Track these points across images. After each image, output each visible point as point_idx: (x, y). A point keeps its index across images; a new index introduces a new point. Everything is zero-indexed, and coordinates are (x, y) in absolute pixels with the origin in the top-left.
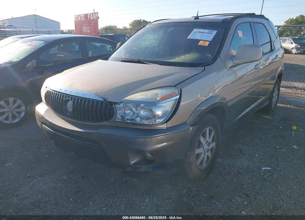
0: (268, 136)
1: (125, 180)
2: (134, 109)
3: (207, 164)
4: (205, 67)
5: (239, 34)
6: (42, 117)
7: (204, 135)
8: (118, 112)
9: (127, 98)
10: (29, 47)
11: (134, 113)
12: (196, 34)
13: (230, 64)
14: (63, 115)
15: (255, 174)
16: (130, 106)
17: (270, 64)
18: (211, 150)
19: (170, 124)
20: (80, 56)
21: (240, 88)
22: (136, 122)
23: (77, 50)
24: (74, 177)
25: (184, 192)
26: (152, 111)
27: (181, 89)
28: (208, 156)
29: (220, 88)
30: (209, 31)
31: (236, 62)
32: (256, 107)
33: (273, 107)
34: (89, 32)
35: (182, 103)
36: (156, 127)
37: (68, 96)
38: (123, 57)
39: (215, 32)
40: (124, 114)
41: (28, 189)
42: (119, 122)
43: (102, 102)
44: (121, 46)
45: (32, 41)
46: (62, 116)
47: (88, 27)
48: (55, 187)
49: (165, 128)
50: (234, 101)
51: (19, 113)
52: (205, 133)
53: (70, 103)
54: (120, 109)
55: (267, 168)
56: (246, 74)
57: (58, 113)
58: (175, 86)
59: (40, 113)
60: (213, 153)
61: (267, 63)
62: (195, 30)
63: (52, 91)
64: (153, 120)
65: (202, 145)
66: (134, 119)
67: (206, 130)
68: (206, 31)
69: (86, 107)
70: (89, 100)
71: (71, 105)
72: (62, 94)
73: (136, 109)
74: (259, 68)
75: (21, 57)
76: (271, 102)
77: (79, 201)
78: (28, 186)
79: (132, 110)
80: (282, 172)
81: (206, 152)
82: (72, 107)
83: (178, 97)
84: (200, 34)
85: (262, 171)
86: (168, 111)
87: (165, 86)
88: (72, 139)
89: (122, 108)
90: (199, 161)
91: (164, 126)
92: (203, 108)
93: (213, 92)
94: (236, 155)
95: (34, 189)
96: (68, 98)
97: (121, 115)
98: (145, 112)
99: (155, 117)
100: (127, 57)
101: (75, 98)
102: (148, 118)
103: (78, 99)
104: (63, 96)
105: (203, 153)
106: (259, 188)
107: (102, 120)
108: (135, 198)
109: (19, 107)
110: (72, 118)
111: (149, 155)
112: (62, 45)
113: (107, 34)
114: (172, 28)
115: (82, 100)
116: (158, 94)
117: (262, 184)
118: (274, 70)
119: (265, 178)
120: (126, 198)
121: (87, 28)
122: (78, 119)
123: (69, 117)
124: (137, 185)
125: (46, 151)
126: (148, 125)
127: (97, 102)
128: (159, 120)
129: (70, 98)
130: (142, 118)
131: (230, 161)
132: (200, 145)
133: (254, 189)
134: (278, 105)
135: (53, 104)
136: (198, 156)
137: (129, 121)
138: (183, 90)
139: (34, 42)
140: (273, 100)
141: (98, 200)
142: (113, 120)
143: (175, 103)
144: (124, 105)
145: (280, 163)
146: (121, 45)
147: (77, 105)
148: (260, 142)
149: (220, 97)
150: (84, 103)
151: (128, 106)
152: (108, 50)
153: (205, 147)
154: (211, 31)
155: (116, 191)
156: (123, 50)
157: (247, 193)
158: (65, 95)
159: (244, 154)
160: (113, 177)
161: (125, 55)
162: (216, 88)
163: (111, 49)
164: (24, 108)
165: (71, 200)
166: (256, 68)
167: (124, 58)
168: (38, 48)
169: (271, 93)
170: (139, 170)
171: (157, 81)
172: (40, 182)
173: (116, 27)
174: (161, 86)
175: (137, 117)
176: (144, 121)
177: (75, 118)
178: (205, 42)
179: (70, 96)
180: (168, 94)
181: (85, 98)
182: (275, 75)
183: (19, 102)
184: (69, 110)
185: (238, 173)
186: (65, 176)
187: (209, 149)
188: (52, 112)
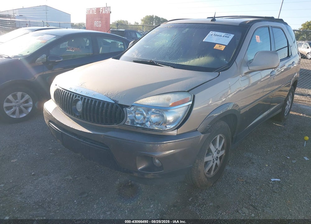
0: (279, 145)
1: (130, 184)
2: (145, 113)
3: (215, 172)
4: (219, 73)
5: (257, 39)
6: (50, 116)
7: (214, 143)
8: (128, 115)
9: (138, 102)
10: (40, 41)
11: (145, 118)
12: (212, 37)
13: (246, 70)
14: (72, 115)
15: (264, 185)
16: (141, 110)
17: (285, 70)
18: (221, 158)
19: (180, 131)
20: (90, 53)
21: (254, 95)
22: (146, 127)
23: (88, 46)
24: (80, 178)
25: (190, 200)
26: (163, 116)
27: (194, 95)
28: (216, 164)
29: (233, 94)
30: (226, 34)
31: (252, 68)
32: (268, 115)
33: (285, 115)
34: (100, 26)
35: (194, 109)
36: (166, 133)
37: (78, 95)
38: (135, 57)
39: (232, 36)
40: (134, 118)
41: (32, 187)
42: (129, 125)
43: (112, 104)
44: (133, 45)
45: (43, 34)
46: (70, 116)
47: (100, 22)
48: (59, 186)
49: (175, 134)
50: (247, 109)
51: (27, 108)
52: (215, 140)
53: (80, 103)
54: (130, 113)
55: (276, 180)
56: (260, 80)
57: (67, 112)
58: (188, 91)
59: (48, 111)
60: (221, 161)
61: (282, 69)
62: (211, 33)
63: (62, 90)
64: (163, 126)
65: (212, 152)
66: (144, 123)
67: (216, 138)
68: (223, 34)
69: (96, 108)
70: (100, 101)
71: (80, 106)
72: (72, 94)
73: (147, 113)
74: (274, 75)
75: (32, 51)
76: (284, 110)
77: (83, 203)
78: (32, 184)
79: (142, 114)
80: (291, 184)
81: (215, 160)
82: (81, 107)
83: (191, 103)
84: (216, 37)
85: (271, 182)
86: (179, 117)
87: (177, 91)
88: (80, 140)
89: (133, 112)
90: (207, 169)
91: (175, 133)
92: (214, 115)
93: (226, 97)
94: (245, 163)
95: (38, 187)
96: (78, 98)
97: (131, 118)
98: (156, 117)
99: (166, 122)
100: (140, 57)
101: (85, 99)
102: (158, 124)
103: (88, 100)
104: (73, 95)
105: (212, 161)
106: (267, 200)
107: (111, 123)
108: (140, 203)
109: (27, 102)
110: (80, 118)
111: (157, 161)
112: (73, 40)
113: (118, 30)
114: (187, 29)
115: (92, 101)
116: (170, 99)
117: (271, 196)
118: (289, 76)
119: (274, 190)
120: (131, 203)
121: (98, 23)
122: (87, 120)
123: (78, 117)
124: (143, 190)
125: (52, 149)
126: (158, 131)
127: (107, 103)
128: (170, 126)
129: (80, 97)
130: (152, 123)
131: (238, 170)
132: (209, 152)
133: (262, 200)
134: (291, 112)
135: (62, 103)
136: (207, 163)
137: (138, 125)
138: (196, 96)
139: (45, 36)
140: (286, 108)
141: (102, 203)
142: (122, 123)
143: (188, 109)
144: (134, 108)
145: (290, 175)
146: (134, 43)
147: (87, 106)
148: (270, 151)
149: (233, 104)
150: (94, 104)
151: (139, 110)
152: (120, 47)
153: (214, 155)
154: (228, 35)
155: (121, 195)
156: (136, 50)
157: (255, 204)
158: (75, 95)
159: (253, 163)
160: (118, 180)
161: (137, 55)
162: (229, 93)
163: (122, 46)
164: (32, 103)
165: (75, 201)
166: (271, 74)
167: (136, 59)
168: (49, 42)
169: (285, 101)
170: (146, 176)
171: (170, 85)
172: (45, 181)
173: (127, 22)
174: (174, 91)
175: (147, 121)
176: (154, 127)
177: (84, 119)
178: (221, 45)
179: (81, 96)
180: (181, 99)
181: (95, 99)
182: (290, 82)
183: (27, 97)
184: (78, 110)
185: (246, 183)
186: (70, 176)
187: (219, 157)
188: (60, 111)
